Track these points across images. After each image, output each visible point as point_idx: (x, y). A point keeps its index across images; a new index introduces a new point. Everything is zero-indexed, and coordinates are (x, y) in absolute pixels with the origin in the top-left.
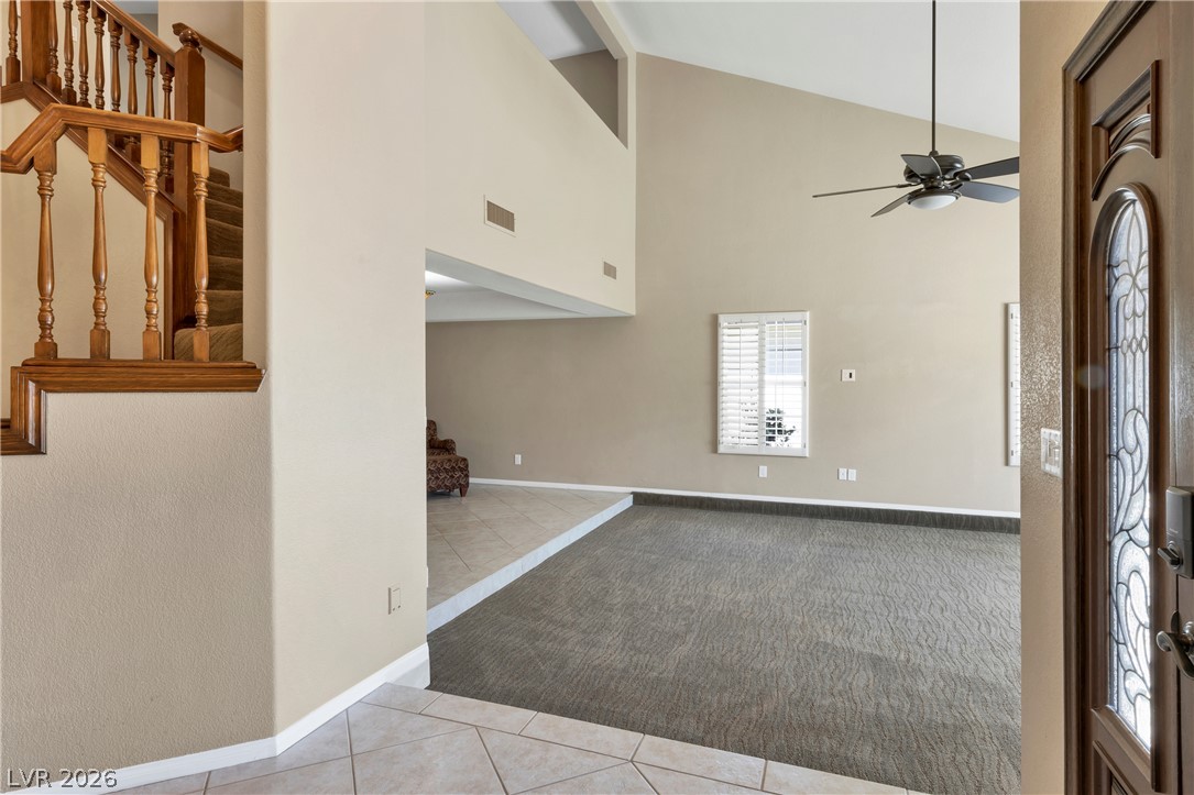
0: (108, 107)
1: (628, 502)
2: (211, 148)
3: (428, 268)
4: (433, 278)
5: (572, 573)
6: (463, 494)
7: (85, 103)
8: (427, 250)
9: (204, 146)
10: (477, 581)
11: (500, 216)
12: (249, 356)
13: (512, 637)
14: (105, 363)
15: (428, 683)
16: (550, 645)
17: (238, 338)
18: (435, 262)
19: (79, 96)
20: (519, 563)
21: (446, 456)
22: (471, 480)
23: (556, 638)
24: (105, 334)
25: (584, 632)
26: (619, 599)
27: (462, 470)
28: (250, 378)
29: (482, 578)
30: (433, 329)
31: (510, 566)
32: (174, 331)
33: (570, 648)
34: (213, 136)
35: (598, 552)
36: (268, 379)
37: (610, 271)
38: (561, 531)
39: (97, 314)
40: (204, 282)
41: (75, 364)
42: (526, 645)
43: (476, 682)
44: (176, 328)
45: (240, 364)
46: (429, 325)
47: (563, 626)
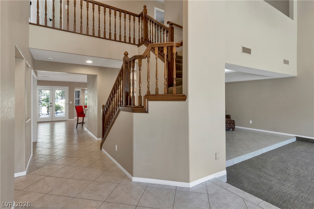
0: (157, 42)
1: (294, 140)
2: (176, 47)
3: (226, 68)
4: (226, 70)
5: (272, 159)
6: (233, 130)
7: (153, 43)
8: (225, 63)
9: (175, 46)
10: (239, 156)
11: (247, 51)
12: (184, 93)
13: (252, 175)
14: (158, 95)
15: (226, 181)
16: (265, 181)
17: (181, 89)
18: (227, 66)
19: (152, 41)
20: (253, 153)
21: (229, 119)
22: (236, 127)
23: (267, 179)
24: (158, 89)
25: (279, 180)
26: (292, 172)
27: (233, 123)
28: (184, 98)
29: (241, 155)
30: (227, 84)
31: (250, 153)
32: (168, 88)
33: (273, 183)
34: (177, 44)
35: (283, 155)
36: (188, 98)
37: (286, 62)
38: (267, 146)
39: (157, 85)
40: (175, 77)
41: (153, 95)
42: (257, 179)
43: (241, 185)
44: (168, 87)
45: (182, 95)
46: (226, 83)
47: (270, 176)
